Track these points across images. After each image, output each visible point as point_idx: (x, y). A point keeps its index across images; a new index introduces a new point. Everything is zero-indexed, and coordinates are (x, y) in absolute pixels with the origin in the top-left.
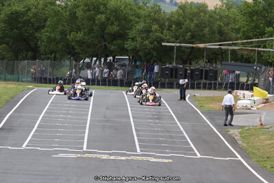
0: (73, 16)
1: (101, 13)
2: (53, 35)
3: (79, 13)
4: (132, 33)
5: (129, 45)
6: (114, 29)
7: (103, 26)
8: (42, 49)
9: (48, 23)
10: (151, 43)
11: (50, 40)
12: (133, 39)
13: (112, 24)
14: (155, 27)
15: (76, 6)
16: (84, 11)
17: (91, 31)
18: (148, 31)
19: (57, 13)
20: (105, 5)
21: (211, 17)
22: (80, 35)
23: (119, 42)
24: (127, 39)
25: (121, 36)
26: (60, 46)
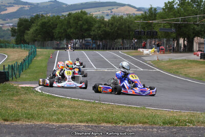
0: (69, 22)
1: (81, 21)
2: (60, 31)
3: (71, 21)
4: (93, 28)
5: (92, 33)
6: (85, 27)
7: (81, 26)
8: (55, 37)
9: (58, 26)
10: (101, 32)
11: (59, 33)
12: (94, 31)
13: (85, 25)
14: (103, 25)
15: (70, 19)
16: (73, 20)
17: (76, 28)
18: (100, 27)
19: (61, 22)
20: (82, 18)
21: (125, 21)
22: (72, 30)
23: (88, 32)
24: (91, 31)
25: (89, 30)
26: (63, 35)
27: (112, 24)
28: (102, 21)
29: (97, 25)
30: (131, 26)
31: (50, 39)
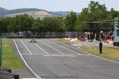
0: (17, 21)
1: (25, 20)
2: (12, 26)
3: (19, 21)
4: (33, 25)
5: (32, 28)
6: (28, 24)
7: (25, 24)
8: (8, 30)
10: (38, 27)
11: (11, 28)
13: (28, 23)
17: (22, 25)
18: (37, 24)
22: (19, 26)
23: (30, 27)
24: (32, 27)
25: (30, 26)
26: (13, 29)
27: (45, 22)
28: (38, 20)
29: (35, 23)
30: (56, 23)
31: (4, 31)
